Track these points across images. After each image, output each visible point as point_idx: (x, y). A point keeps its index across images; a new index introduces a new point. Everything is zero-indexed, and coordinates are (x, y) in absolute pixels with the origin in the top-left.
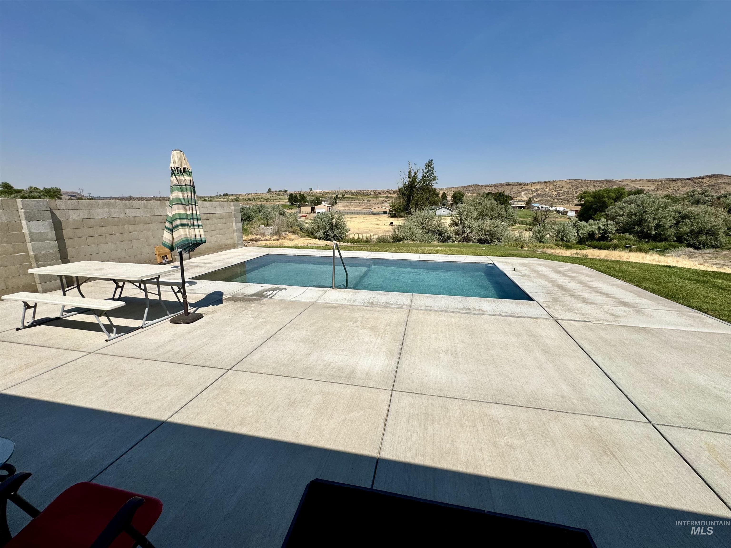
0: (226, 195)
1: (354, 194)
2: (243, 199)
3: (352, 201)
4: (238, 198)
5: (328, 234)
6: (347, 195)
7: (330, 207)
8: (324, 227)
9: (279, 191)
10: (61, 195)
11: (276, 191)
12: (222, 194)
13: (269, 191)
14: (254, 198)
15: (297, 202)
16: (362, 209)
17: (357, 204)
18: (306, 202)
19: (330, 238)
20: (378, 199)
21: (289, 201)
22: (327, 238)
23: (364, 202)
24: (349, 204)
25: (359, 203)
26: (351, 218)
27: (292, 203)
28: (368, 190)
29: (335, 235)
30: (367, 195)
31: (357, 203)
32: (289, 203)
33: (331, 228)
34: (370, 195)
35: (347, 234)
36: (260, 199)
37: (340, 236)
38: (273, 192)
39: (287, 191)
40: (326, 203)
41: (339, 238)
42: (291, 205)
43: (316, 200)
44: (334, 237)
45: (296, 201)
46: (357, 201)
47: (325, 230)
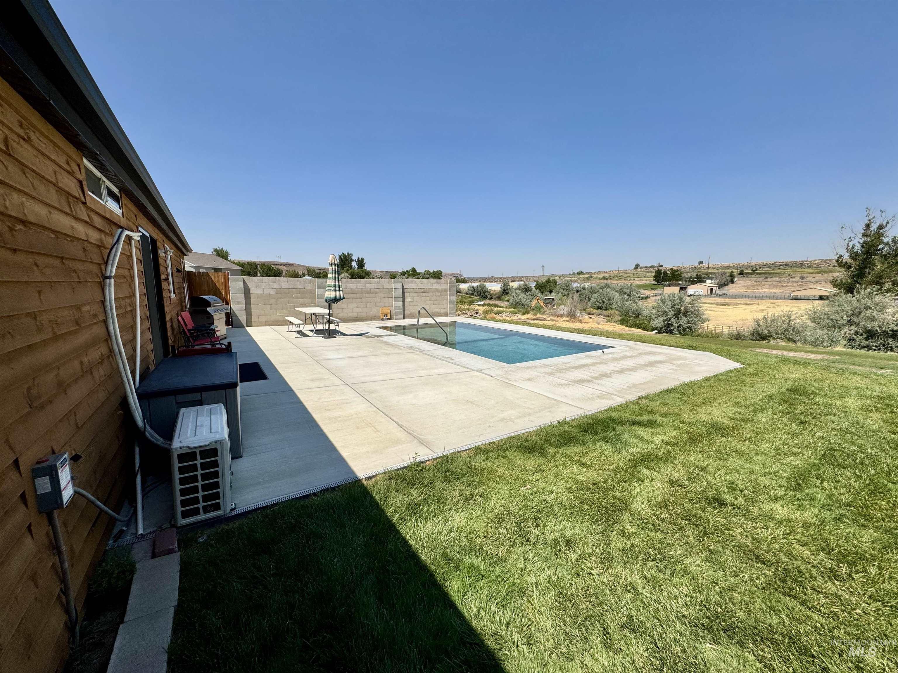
0: (581, 273)
1: (781, 267)
2: (596, 278)
3: (766, 278)
4: (591, 277)
5: (670, 323)
6: (764, 269)
7: (714, 288)
8: (665, 313)
9: (651, 267)
10: (442, 276)
11: (646, 267)
12: (576, 273)
13: (637, 266)
14: (610, 276)
15: (666, 280)
16: (781, 291)
17: (774, 283)
18: (679, 280)
19: (672, 328)
20: (825, 275)
21: (655, 280)
22: (668, 329)
23: (791, 279)
24: (758, 283)
25: (780, 282)
26: (745, 304)
27: (658, 281)
28: (815, 261)
29: (680, 326)
30: (809, 267)
31: (775, 281)
32: (654, 282)
33: (677, 315)
34: (817, 268)
35: (706, 325)
36: (618, 277)
37: (689, 328)
38: (641, 268)
39: (662, 266)
40: (713, 281)
41: (687, 330)
42: (656, 285)
43: (696, 278)
44: (678, 327)
45: (664, 280)
46: (777, 279)
47: (665, 318)
